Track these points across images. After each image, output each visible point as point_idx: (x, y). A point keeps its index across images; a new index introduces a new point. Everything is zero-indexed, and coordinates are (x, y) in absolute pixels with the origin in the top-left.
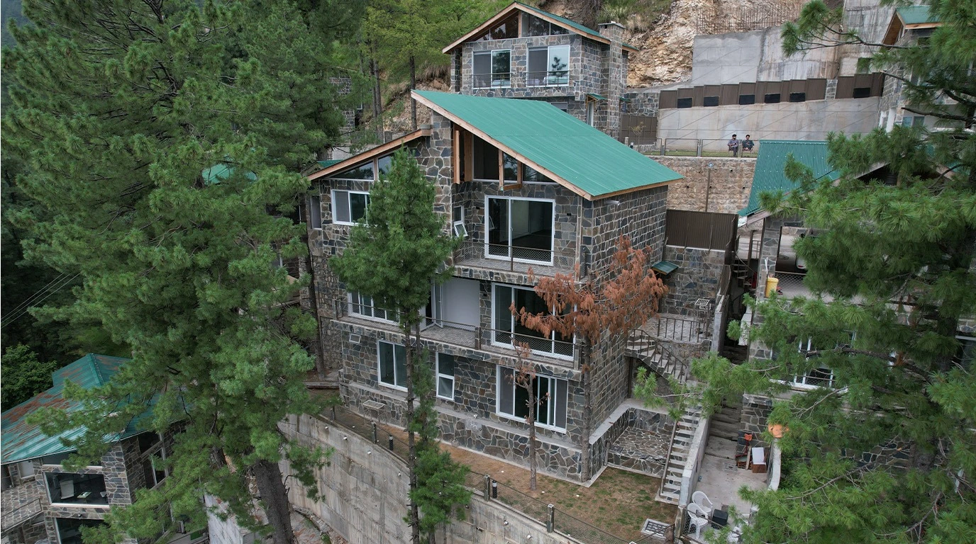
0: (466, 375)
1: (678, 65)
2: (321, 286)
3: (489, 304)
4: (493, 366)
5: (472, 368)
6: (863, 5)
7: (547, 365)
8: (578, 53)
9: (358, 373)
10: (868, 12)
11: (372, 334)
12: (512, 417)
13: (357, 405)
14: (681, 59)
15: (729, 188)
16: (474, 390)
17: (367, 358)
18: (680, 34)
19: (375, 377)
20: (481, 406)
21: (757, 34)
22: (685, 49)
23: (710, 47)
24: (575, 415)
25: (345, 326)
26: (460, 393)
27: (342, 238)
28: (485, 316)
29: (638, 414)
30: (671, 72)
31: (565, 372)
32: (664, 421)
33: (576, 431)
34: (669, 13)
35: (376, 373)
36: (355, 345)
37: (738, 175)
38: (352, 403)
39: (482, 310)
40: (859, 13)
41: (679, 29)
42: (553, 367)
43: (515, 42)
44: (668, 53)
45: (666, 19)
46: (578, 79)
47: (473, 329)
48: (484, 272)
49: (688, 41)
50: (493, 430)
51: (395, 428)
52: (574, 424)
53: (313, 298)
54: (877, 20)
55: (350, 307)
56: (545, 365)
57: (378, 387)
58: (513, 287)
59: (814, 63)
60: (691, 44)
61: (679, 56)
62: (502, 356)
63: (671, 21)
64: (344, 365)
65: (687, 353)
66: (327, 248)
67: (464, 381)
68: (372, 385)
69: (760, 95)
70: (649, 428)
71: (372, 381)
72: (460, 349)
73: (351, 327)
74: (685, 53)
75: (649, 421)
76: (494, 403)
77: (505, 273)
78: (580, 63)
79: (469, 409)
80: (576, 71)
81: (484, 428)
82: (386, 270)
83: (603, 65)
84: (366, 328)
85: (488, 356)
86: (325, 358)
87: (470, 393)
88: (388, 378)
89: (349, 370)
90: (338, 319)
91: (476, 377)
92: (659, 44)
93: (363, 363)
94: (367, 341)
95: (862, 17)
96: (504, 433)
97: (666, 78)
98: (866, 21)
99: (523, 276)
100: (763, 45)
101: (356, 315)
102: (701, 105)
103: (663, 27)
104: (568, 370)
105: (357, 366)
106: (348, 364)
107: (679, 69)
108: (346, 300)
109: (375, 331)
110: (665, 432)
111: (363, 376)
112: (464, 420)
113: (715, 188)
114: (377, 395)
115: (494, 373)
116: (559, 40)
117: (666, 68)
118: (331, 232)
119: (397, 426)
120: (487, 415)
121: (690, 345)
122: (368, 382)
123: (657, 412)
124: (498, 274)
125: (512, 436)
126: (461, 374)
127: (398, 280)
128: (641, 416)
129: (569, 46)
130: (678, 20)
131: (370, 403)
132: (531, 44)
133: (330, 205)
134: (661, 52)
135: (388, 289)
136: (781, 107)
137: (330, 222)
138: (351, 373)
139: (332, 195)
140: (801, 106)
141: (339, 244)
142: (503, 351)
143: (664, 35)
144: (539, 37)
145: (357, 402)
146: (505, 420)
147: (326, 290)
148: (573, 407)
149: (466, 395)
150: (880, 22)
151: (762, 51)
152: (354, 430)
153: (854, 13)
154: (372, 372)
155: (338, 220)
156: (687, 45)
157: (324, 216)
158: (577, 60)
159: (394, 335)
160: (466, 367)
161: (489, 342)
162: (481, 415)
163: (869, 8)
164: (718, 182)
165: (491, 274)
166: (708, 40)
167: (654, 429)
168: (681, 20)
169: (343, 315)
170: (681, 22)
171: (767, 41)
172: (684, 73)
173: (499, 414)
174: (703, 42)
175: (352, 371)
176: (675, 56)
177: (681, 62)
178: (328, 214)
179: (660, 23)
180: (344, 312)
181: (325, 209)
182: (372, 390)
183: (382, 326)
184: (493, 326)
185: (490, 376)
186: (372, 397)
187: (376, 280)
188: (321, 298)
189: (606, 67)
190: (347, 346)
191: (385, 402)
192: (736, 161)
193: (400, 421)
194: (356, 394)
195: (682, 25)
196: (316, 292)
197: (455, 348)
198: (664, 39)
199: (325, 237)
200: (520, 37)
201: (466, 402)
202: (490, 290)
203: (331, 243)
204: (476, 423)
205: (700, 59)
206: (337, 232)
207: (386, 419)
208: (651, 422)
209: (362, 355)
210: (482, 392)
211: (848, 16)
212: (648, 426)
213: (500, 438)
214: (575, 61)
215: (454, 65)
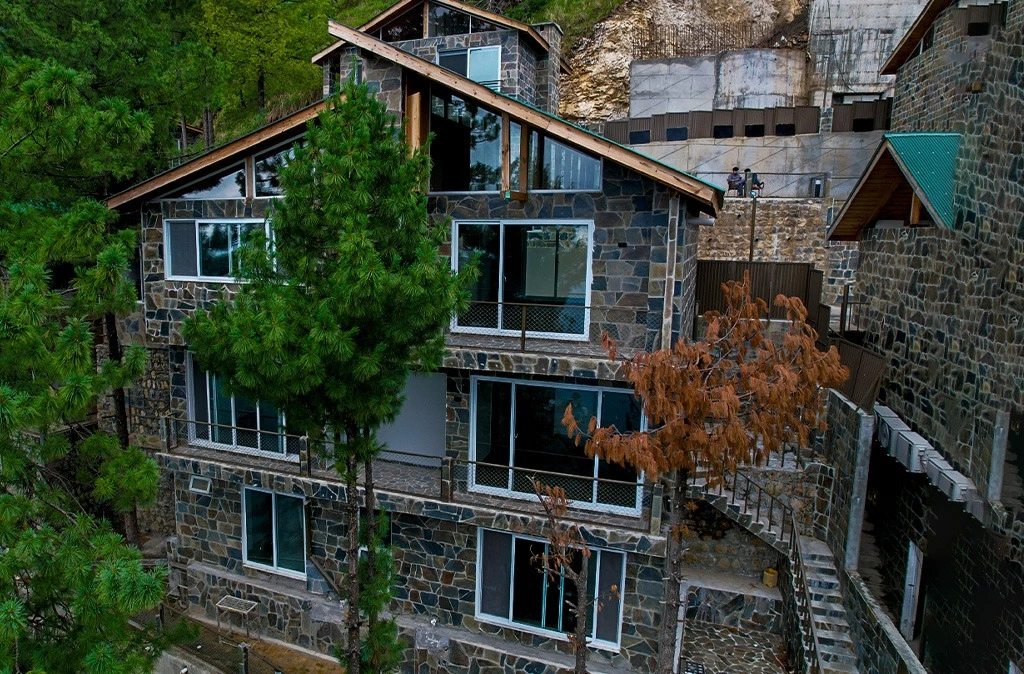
0: (415, 546)
1: (608, 100)
2: (134, 397)
3: (464, 416)
4: (472, 529)
5: (427, 534)
6: (833, 29)
7: (594, 527)
8: (513, 57)
9: (205, 546)
10: (839, 36)
11: (235, 477)
12: (508, 623)
13: (203, 603)
14: (611, 92)
15: (736, 241)
16: (431, 574)
17: (222, 518)
18: (609, 63)
19: (237, 554)
20: (444, 603)
21: (710, 59)
22: (615, 79)
23: (653, 75)
24: (640, 617)
25: (184, 463)
26: (404, 581)
27: (182, 306)
28: (456, 438)
29: (703, 596)
30: (599, 109)
31: (633, 539)
32: (752, 607)
33: (641, 647)
34: (592, 37)
35: (240, 545)
36: (199, 496)
37: (748, 222)
38: (194, 599)
39: (451, 427)
40: (829, 38)
41: (607, 55)
42: (608, 531)
43: (418, 44)
44: (594, 85)
45: (589, 44)
46: (514, 91)
47: (437, 463)
48: (467, 355)
49: (620, 71)
50: (473, 649)
51: (276, 647)
52: (638, 635)
53: (121, 417)
54: (850, 46)
55: (192, 429)
56: (590, 528)
57: (242, 571)
58: (514, 382)
59: (778, 97)
60: (624, 73)
61: (608, 89)
62: (498, 513)
63: (596, 46)
64: (179, 531)
65: (779, 486)
66: (153, 324)
67: (410, 557)
68: (231, 566)
69: (738, 128)
70: (724, 620)
71: (232, 560)
72: (411, 501)
73: (196, 466)
74: (616, 85)
75: (724, 608)
76: (471, 597)
77: (510, 354)
78: (517, 69)
79: (421, 609)
80: (510, 81)
81: (454, 645)
82: (332, 337)
83: (538, 79)
84: (224, 465)
85: (468, 513)
86: (138, 515)
87: (422, 579)
88: (261, 553)
89: (187, 540)
90: (169, 451)
91: (437, 550)
92: (581, 74)
93: (214, 527)
94: (224, 489)
95: (833, 43)
96: (495, 655)
97: (593, 116)
98: (838, 48)
99: (550, 358)
100: (718, 73)
101: (202, 443)
102: (662, 140)
103: (585, 53)
104: (639, 535)
105: (203, 534)
106: (186, 530)
107: (608, 106)
108: (185, 417)
109: (241, 472)
110: (752, 626)
111: (213, 551)
112: (414, 631)
113: (716, 240)
114: (242, 585)
115: (471, 543)
116: (485, 39)
117: (592, 104)
118: (161, 295)
119: (280, 642)
120: (457, 620)
121: (784, 474)
122: (224, 561)
123: (738, 592)
124: (496, 357)
125: (512, 660)
126: (406, 545)
127: (354, 361)
128: (708, 600)
129: (500, 47)
130: (605, 45)
131: (229, 603)
132: (442, 46)
133: (161, 248)
134: (585, 84)
135: (327, 385)
136: (767, 142)
137: (161, 276)
138: (192, 545)
139: (166, 230)
140: (791, 142)
141: (177, 316)
142: (495, 503)
143: (588, 64)
144: (455, 37)
145: (203, 598)
146: (495, 628)
147: (143, 402)
148: (636, 604)
149: (415, 583)
150: (854, 49)
151: (718, 81)
152: (201, 654)
153: (822, 38)
154: (231, 543)
155: (174, 273)
156: (618, 75)
157: (148, 268)
158: (512, 66)
159: (279, 478)
160: (416, 532)
161: (463, 486)
162: (443, 620)
163: (839, 32)
164: (721, 232)
165: (482, 358)
166: (649, 66)
167: (733, 621)
168: (608, 44)
169: (179, 443)
170: (609, 46)
171: (722, 68)
172: (616, 110)
173: (481, 617)
174: (642, 69)
175: (193, 542)
176: (603, 88)
177: (613, 96)
178: (157, 263)
179: (581, 48)
180: (182, 439)
181: (151, 254)
182: (232, 576)
183: (252, 462)
184: (472, 455)
185: (464, 548)
186: (231, 589)
187: (307, 361)
188: (135, 415)
189: (543, 82)
190: (185, 498)
191: (256, 599)
192: (744, 203)
193: (285, 632)
194: (201, 585)
195: (611, 50)
196: (127, 406)
197: (401, 500)
198: (588, 69)
199: (151, 304)
200: (426, 37)
201: (414, 596)
202: (466, 390)
203: (161, 314)
204: (437, 637)
205: (639, 90)
206: (173, 294)
207: (259, 628)
208: (727, 610)
209: (213, 514)
210: (448, 577)
211: (815, 42)
212: (721, 616)
213: (488, 663)
214: (508, 67)
215: (328, 79)
